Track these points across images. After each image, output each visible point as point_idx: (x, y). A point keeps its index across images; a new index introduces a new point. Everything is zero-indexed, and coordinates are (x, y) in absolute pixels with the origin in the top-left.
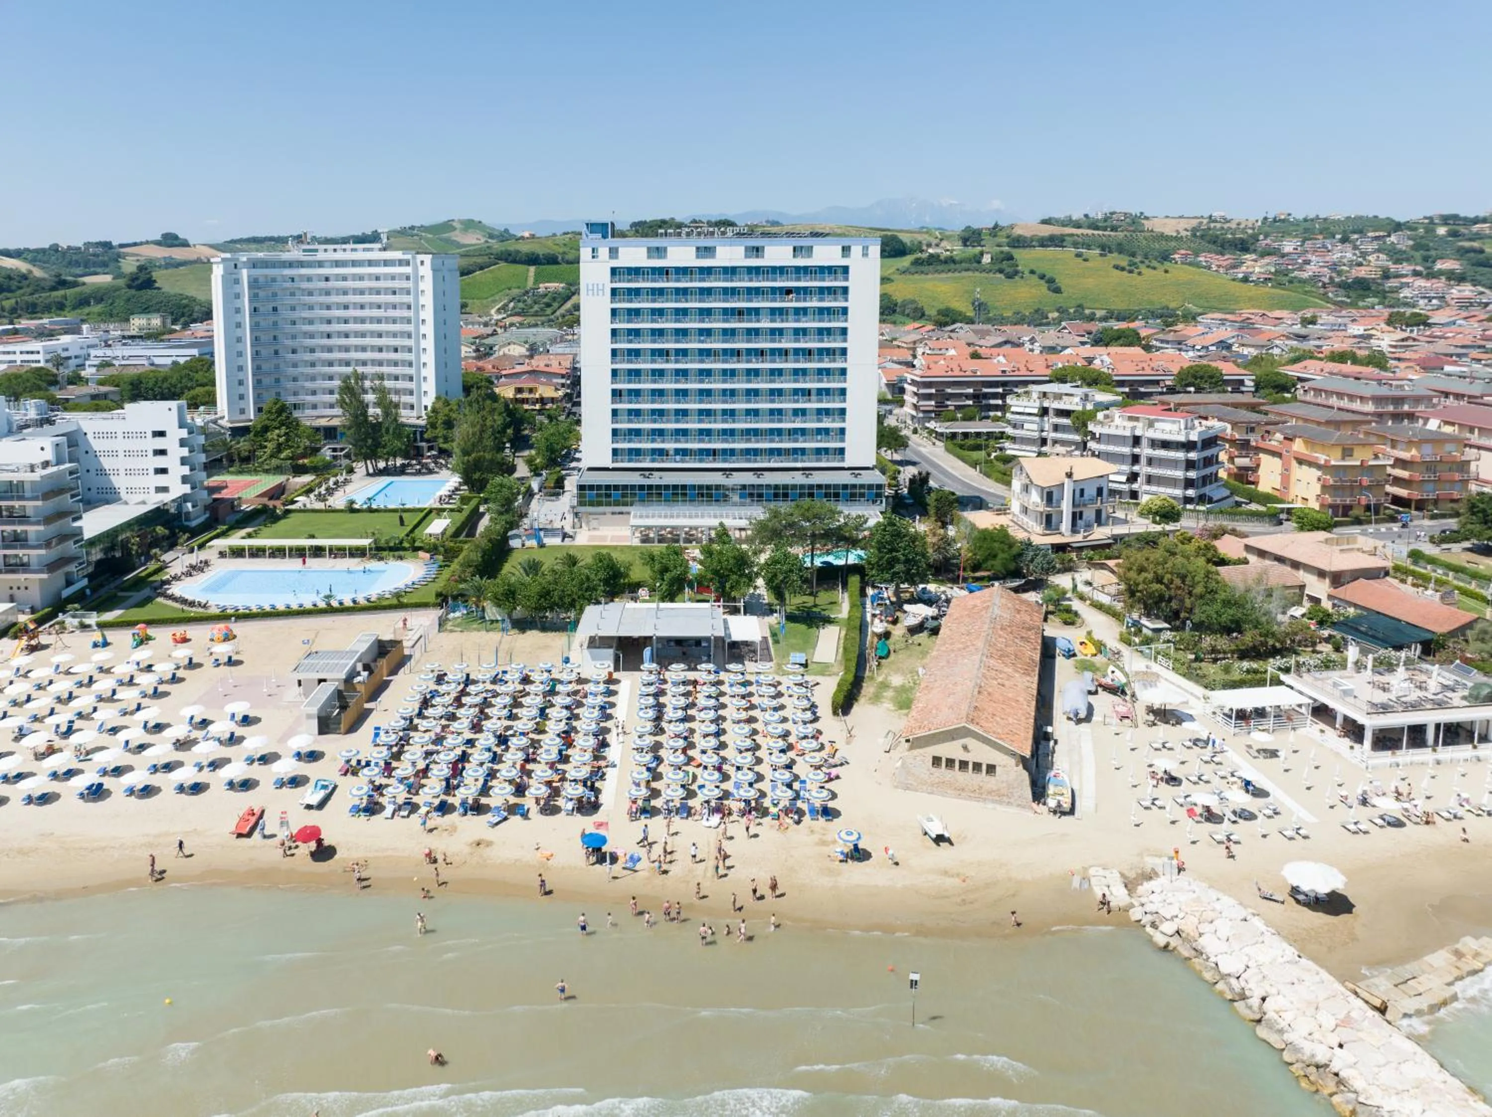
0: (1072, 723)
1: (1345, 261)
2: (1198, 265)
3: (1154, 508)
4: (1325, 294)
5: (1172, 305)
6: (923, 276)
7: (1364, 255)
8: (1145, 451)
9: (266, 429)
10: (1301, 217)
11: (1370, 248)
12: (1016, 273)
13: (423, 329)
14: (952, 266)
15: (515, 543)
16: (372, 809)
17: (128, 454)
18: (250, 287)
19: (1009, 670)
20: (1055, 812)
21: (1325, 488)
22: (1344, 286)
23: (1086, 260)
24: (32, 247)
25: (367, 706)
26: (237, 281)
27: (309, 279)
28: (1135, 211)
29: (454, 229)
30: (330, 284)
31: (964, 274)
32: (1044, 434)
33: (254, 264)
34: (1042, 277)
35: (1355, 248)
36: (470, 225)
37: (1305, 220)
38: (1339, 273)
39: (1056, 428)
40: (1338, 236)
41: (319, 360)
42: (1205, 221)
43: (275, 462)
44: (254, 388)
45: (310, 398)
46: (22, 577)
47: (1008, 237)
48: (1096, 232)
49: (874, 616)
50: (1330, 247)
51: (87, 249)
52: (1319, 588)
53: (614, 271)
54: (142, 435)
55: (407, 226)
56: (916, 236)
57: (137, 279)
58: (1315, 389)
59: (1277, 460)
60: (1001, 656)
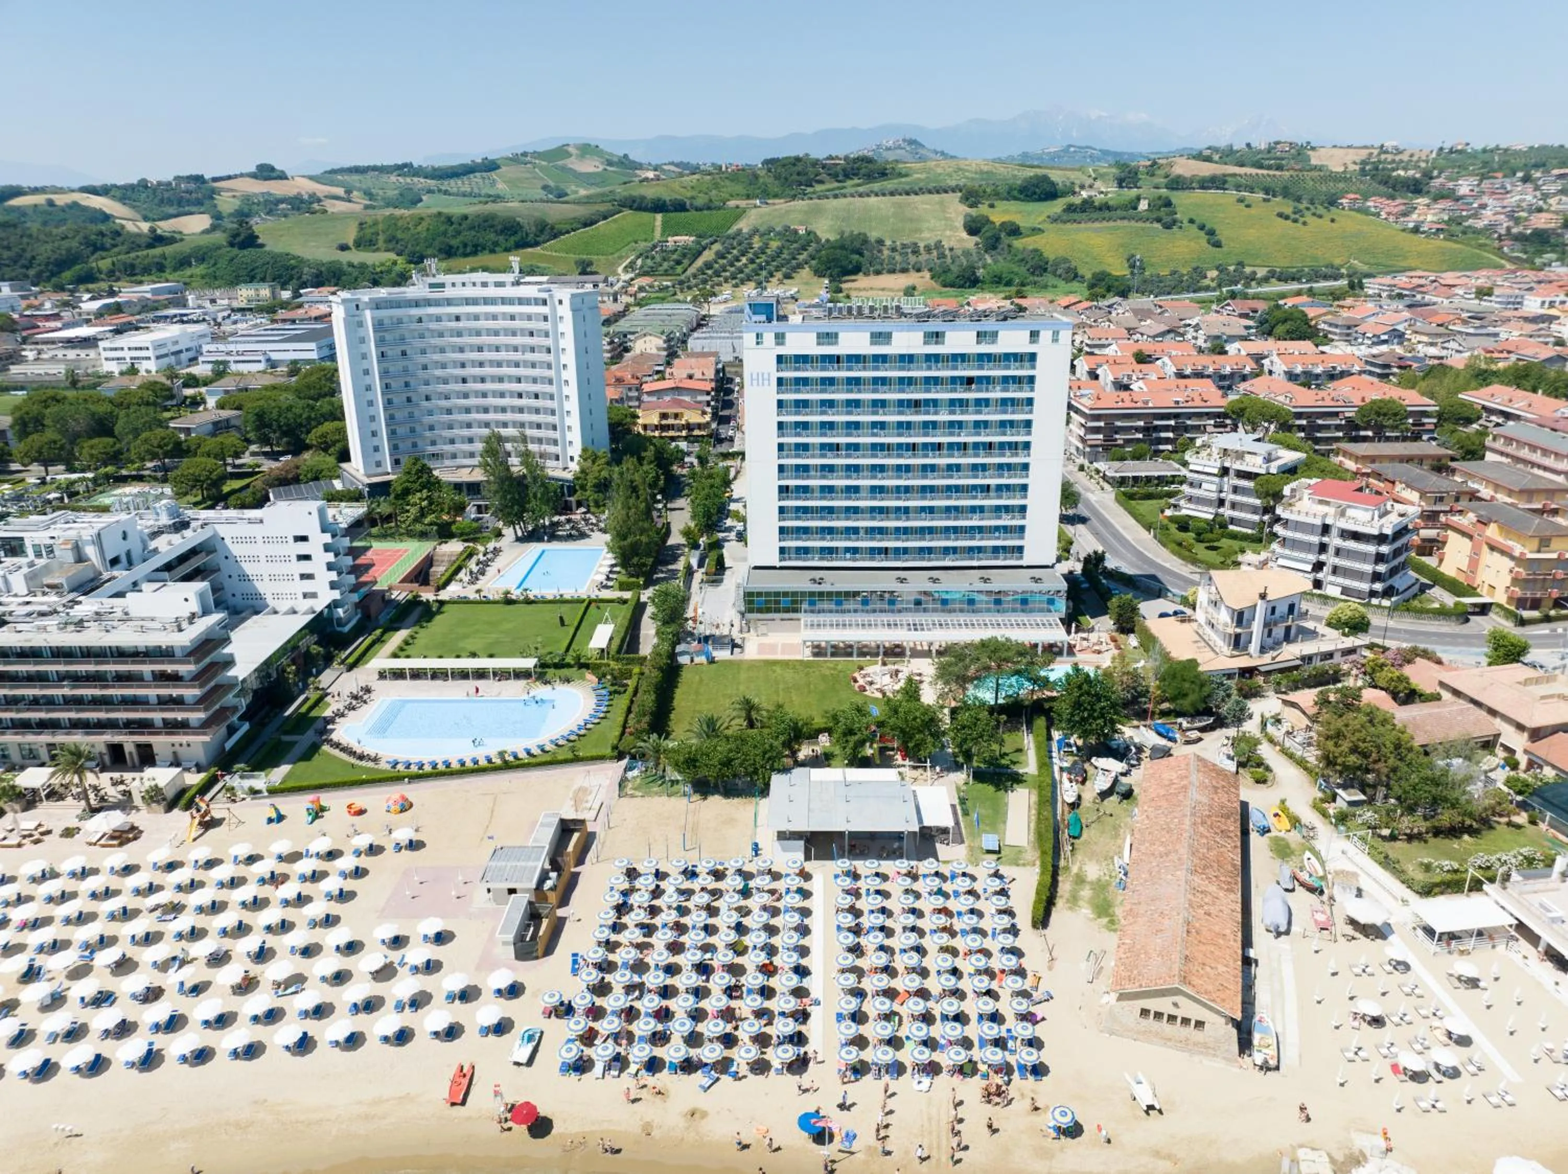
0: (1271, 935)
1: (1524, 204)
2: (1365, 211)
3: (1344, 618)
4: (1500, 248)
5: (1337, 262)
6: (1075, 226)
7: (1545, 197)
8: (1334, 541)
9: (406, 492)
10: (1479, 147)
11: (1553, 188)
12: (1174, 222)
13: (565, 375)
14: (1107, 214)
15: (684, 660)
16: (581, 1066)
17: (270, 559)
18: (375, 331)
19: (1213, 888)
20: (1261, 1068)
21: (1515, 581)
22: (1520, 238)
23: (1248, 206)
24: (121, 182)
25: (560, 912)
26: (360, 324)
27: (439, 319)
28: (1300, 140)
29: (569, 155)
30: (461, 324)
31: (1119, 223)
32: (1223, 495)
33: (377, 305)
34: (1202, 228)
35: (1537, 188)
36: (587, 150)
37: (1484, 151)
38: (1517, 221)
39: (1236, 490)
40: (1520, 174)
41: (456, 407)
42: (1376, 152)
43: (419, 527)
44: (389, 439)
45: (448, 448)
46: (184, 739)
47: (1167, 176)
48: (1260, 172)
49: (1062, 769)
50: (1509, 187)
51: (178, 185)
52: (1518, 741)
53: (780, 359)
54: (283, 540)
55: (520, 152)
56: (1069, 173)
57: (238, 235)
58: (1506, 438)
59: (1467, 540)
60: (1205, 867)
